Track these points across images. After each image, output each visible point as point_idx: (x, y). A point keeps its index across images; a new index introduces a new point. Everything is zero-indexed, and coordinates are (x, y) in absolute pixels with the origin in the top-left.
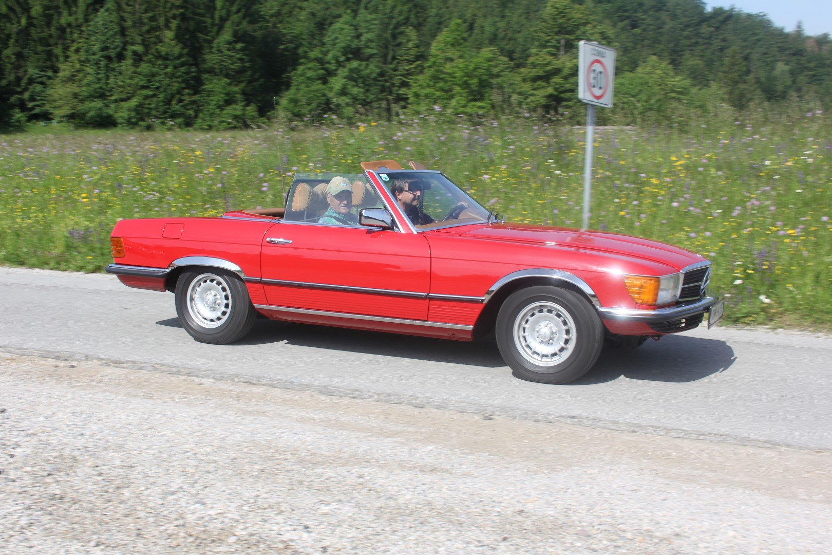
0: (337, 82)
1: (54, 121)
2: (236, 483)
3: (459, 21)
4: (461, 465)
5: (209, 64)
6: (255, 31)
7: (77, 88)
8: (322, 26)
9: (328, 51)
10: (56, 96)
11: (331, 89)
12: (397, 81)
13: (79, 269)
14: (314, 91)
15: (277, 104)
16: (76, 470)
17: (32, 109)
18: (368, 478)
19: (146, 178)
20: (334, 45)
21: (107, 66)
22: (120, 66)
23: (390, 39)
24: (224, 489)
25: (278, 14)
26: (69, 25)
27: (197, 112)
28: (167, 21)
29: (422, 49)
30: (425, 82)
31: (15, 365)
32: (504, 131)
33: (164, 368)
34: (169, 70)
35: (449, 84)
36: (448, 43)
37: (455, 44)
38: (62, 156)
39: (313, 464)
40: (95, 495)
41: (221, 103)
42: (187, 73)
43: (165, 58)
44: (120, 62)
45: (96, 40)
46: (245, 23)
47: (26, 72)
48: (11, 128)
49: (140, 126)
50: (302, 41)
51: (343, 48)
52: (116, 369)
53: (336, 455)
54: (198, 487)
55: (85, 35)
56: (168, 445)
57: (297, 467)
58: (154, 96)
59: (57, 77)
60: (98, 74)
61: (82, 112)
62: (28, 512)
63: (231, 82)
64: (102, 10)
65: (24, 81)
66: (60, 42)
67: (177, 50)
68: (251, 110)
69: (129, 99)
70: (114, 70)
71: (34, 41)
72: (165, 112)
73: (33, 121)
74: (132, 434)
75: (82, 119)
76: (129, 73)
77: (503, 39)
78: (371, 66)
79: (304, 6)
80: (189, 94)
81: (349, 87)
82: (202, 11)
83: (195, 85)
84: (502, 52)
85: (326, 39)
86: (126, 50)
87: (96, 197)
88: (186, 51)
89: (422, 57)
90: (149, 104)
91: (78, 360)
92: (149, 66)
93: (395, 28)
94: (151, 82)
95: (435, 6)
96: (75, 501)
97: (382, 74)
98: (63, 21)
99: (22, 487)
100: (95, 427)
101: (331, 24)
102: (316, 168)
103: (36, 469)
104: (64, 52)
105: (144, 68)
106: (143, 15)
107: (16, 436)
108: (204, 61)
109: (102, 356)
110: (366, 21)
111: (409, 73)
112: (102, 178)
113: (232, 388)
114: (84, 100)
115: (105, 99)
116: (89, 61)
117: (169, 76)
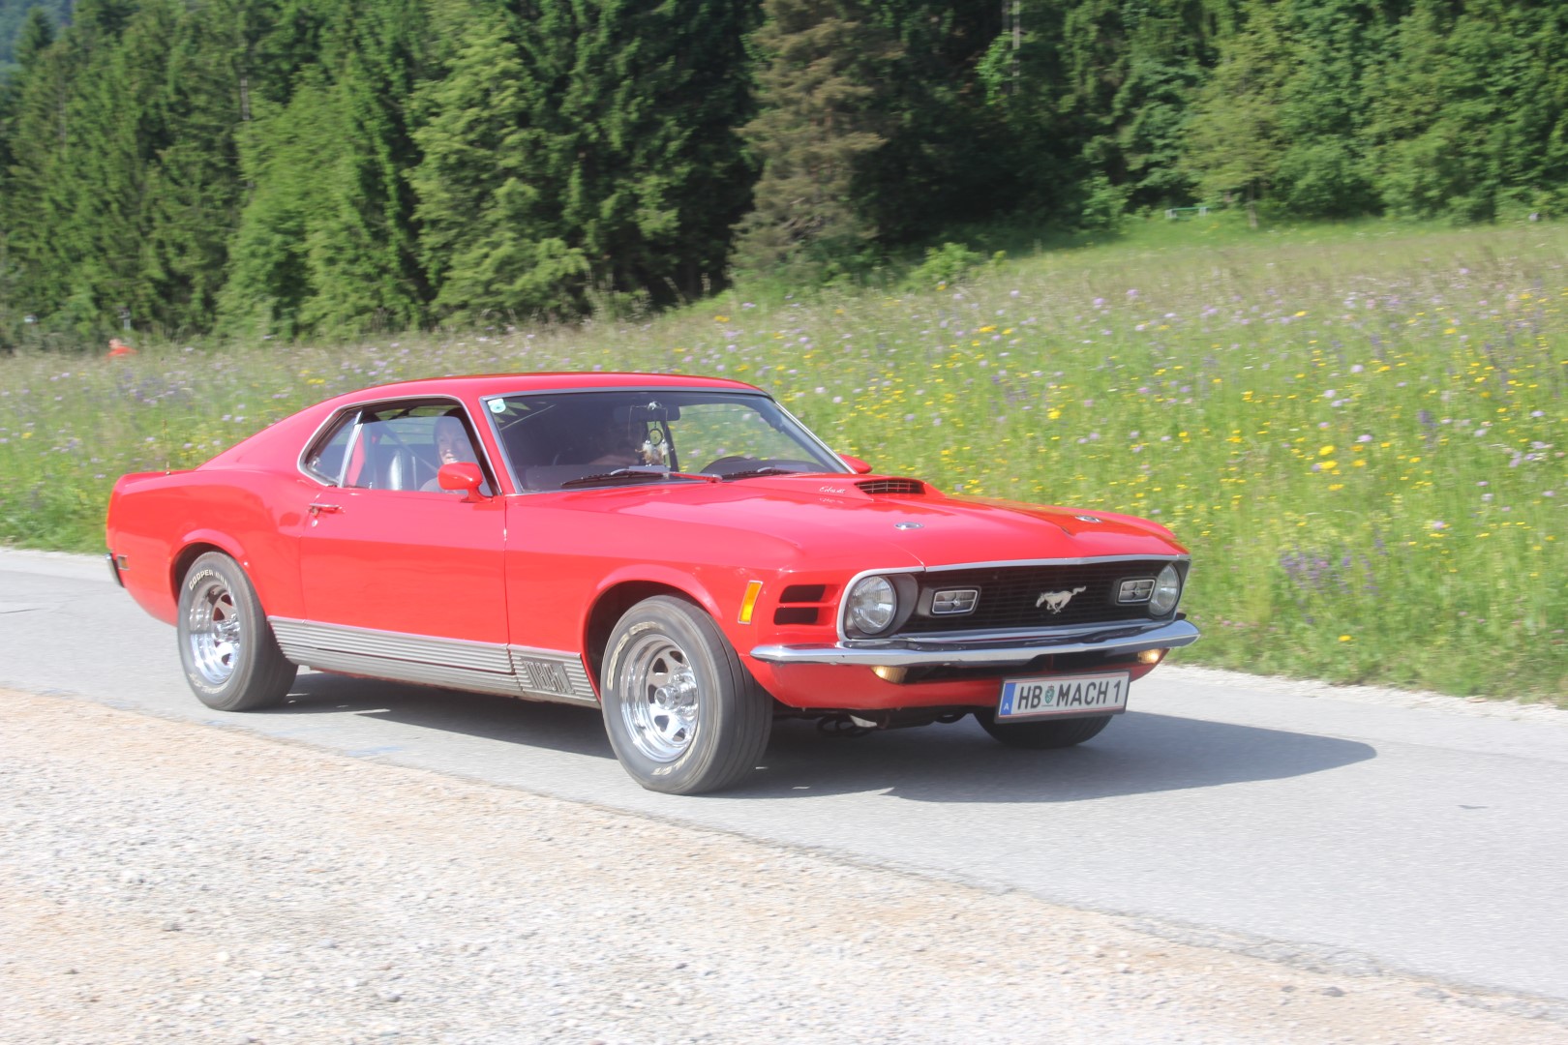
1: (1202, 208)
7: (1265, 107)
10: (1209, 135)
13: (1314, 670)
17: (1144, 172)
19: (1510, 397)
21: (1356, 36)
22: (1396, 33)
31: (1171, 974)
34: (1546, 33)
38: (1254, 331)
44: (1398, 22)
47: (1126, 68)
48: (1085, 232)
49: (1452, 211)
52: (1466, 1010)
58: (1496, 115)
59: (1212, 78)
60: (1329, 61)
61: (1282, 174)
65: (1123, 94)
69: (1419, 129)
70: (1376, 46)
72: (1528, 164)
73: (1145, 207)
75: (1282, 196)
76: (1423, 51)
87: (1359, 455)
90: (1480, 142)
91: (1346, 974)
92: (1480, 29)
94: (1490, 76)
109: (1420, 965)
112: (1374, 396)
114: (1290, 142)
115: (1350, 135)
116: (1305, 26)
117: (1543, 53)
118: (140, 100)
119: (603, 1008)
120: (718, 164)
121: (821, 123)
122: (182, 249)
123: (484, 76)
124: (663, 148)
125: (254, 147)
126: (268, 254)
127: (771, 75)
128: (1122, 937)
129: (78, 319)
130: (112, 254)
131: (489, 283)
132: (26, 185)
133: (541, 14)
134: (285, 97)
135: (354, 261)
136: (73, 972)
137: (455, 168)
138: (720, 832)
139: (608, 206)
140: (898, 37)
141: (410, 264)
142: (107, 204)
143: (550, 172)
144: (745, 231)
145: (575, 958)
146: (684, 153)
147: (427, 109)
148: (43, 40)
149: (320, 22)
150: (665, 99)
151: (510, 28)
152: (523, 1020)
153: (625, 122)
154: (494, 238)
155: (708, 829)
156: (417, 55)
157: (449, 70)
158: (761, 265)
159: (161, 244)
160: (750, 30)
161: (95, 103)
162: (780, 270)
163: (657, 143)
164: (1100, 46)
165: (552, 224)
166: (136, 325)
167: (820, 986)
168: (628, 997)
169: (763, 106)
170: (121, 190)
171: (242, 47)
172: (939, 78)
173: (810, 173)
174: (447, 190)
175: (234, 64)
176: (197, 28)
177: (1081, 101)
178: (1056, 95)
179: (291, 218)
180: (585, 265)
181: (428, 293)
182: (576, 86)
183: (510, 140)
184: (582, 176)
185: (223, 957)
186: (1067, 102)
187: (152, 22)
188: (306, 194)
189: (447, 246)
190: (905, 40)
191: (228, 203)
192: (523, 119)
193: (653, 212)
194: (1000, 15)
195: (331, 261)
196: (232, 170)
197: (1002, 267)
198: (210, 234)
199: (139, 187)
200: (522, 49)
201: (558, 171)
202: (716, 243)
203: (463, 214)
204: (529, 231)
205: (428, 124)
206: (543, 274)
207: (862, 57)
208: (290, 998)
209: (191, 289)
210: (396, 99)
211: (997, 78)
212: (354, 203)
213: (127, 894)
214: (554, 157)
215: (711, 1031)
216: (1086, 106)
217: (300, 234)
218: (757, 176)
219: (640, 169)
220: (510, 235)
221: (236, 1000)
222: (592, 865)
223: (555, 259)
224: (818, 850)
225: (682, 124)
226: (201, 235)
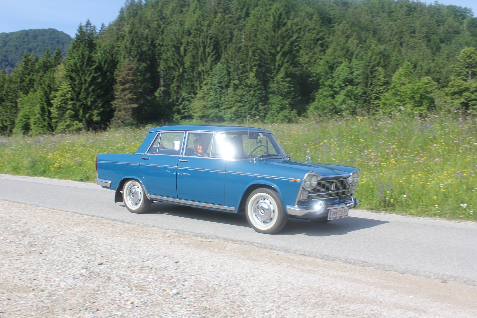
0: (340, 97)
1: (194, 120)
2: (302, 308)
3: (409, 63)
4: (431, 308)
5: (273, 89)
6: (296, 72)
7: (205, 103)
8: (332, 68)
9: (335, 81)
10: (195, 107)
11: (337, 101)
12: (373, 96)
14: (327, 103)
15: (308, 109)
16: (216, 295)
17: (184, 113)
18: (376, 311)
20: (338, 78)
21: (220, 91)
22: (227, 91)
23: (369, 74)
24: (295, 311)
25: (309, 62)
26: (203, 71)
27: (266, 114)
28: (251, 68)
29: (387, 79)
30: (389, 97)
31: (181, 239)
32: (442, 121)
33: (257, 245)
34: (252, 92)
35: (403, 97)
36: (402, 75)
37: (406, 76)
39: (344, 301)
40: (226, 309)
41: (278, 109)
42: (261, 94)
43: (250, 87)
44: (227, 89)
45: (216, 78)
46: (291, 67)
47: (181, 95)
48: (173, 123)
49: (236, 122)
50: (321, 76)
51: (343, 79)
52: (233, 244)
53: (356, 297)
54: (281, 309)
55: (210, 76)
56: (263, 285)
57: (335, 302)
58: (244, 106)
59: (196, 97)
60: (216, 95)
61: (208, 114)
62: (193, 315)
63: (284, 99)
64: (219, 63)
65: (180, 99)
66: (198, 80)
67: (256, 82)
68: (294, 112)
69: (231, 108)
70: (224, 93)
71: (186, 79)
73: (184, 119)
74: (244, 279)
75: (208, 118)
76: (232, 94)
77: (434, 72)
78: (359, 89)
79: (322, 58)
80: (261, 105)
81: (347, 100)
82: (269, 62)
83: (265, 100)
84: (433, 79)
85: (334, 75)
86: (230, 83)
88: (260, 82)
89: (387, 83)
90: (241, 110)
91: (212, 239)
92: (241, 91)
93: (372, 68)
94: (243, 99)
95: (394, 55)
96: (216, 312)
97: (365, 93)
98: (200, 70)
99: (189, 302)
100: (224, 273)
101: (337, 67)
102: (334, 141)
103: (196, 293)
104: (200, 85)
105: (239, 92)
106: (239, 65)
107: (184, 276)
108: (270, 88)
109: (225, 237)
110: (356, 65)
111: (380, 92)
113: (294, 257)
114: (209, 109)
115: (219, 108)
116: (212, 89)
117: (251, 96)
119: (76, 246)
120: (108, 109)
121: (127, 102)
122: (6, 121)
123: (65, 91)
124: (98, 106)
125: (21, 103)
126: (23, 122)
127: (118, 93)
128: (173, 233)
131: (64, 129)
133: (76, 80)
134: (27, 93)
135: (39, 124)
137: (59, 108)
138: (100, 217)
139: (87, 115)
143: (77, 109)
144: (112, 121)
145: (71, 238)
146: (102, 107)
147: (54, 97)
149: (34, 80)
151: (70, 83)
152: (60, 248)
153: (91, 101)
154: (66, 121)
155: (98, 217)
156: (52, 87)
157: (58, 90)
158: (115, 127)
160: (114, 85)
163: (96, 104)
164: (177, 91)
165: (77, 119)
167: (117, 242)
168: (81, 244)
169: (116, 99)
171: (19, 84)
172: (148, 95)
173: (124, 111)
174: (57, 112)
175: (17, 87)
176: (10, 80)
177: (173, 100)
178: (169, 99)
179: (27, 116)
180: (83, 126)
181: (53, 130)
182: (82, 94)
183: (70, 103)
184: (83, 110)
185: (2, 238)
186: (171, 100)
188: (30, 112)
189: (57, 122)
190: (142, 88)
191: (15, 113)
192: (72, 99)
193: (96, 117)
194: (159, 85)
195: (35, 124)
196: (16, 107)
200: (72, 87)
202: (108, 123)
203: (60, 116)
204: (72, 120)
205: (54, 99)
206: (75, 127)
207: (135, 91)
208: (15, 245)
209: (7, 128)
210: (48, 95)
211: (159, 96)
212: (39, 113)
214: (77, 106)
215: (96, 249)
217: (29, 119)
218: (115, 111)
219: (93, 109)
220: (69, 120)
221: (4, 245)
222: (76, 223)
223: (77, 125)
224: (118, 220)
225: (101, 101)
226: (10, 119)
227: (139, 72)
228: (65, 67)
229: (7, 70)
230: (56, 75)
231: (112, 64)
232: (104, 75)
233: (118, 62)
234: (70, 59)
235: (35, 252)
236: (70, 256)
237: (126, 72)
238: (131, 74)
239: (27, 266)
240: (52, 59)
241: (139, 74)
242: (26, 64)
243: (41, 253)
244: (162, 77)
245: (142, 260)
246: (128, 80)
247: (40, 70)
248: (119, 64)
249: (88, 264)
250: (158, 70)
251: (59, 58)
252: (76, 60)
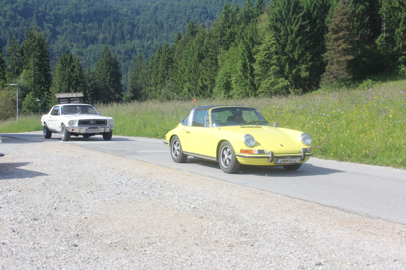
118: (198, 50)
119: (289, 238)
120: (318, 62)
121: (340, 53)
122: (206, 80)
123: (268, 44)
124: (306, 59)
125: (221, 59)
126: (223, 81)
127: (330, 44)
128: (404, 229)
129: (185, 94)
130: (192, 81)
131: (269, 87)
132: (175, 67)
133: (281, 31)
134: (227, 49)
135: (240, 83)
136: (181, 225)
137: (262, 63)
138: (315, 203)
139: (294, 71)
140: (358, 35)
141: (252, 83)
142: (191, 71)
143: (282, 64)
144: (323, 77)
145: (284, 228)
146: (311, 60)
147: (257, 51)
148: (180, 38)
149: (235, 34)
150: (307, 49)
151: (274, 34)
152: (272, 240)
153: (298, 54)
154: (270, 78)
155: (313, 202)
156: (255, 40)
157: (262, 43)
158: (327, 84)
159: (202, 79)
160: (326, 34)
161: (189, 50)
162: (331, 85)
163: (305, 58)
164: (403, 37)
165: (282, 75)
166: (196, 95)
167: (336, 236)
168: (295, 236)
169: (328, 50)
170: (194, 68)
171: (219, 39)
172: (367, 44)
173: (338, 64)
174: (260, 68)
175: (217, 42)
176: (210, 35)
177: (399, 48)
178: (393, 47)
179: (228, 74)
180: (289, 84)
181: (256, 89)
182: (288, 46)
183: (274, 57)
184: (289, 65)
185: (211, 224)
186: (395, 49)
187: (201, 34)
188: (231, 69)
189: (260, 80)
191: (215, 71)
192: (277, 53)
193: (304, 73)
194: (381, 30)
195: (236, 83)
196: (217, 64)
197: (380, 85)
198: (211, 77)
199: (198, 67)
200: (277, 38)
201: (284, 64)
202: (317, 79)
203: (263, 73)
204: (277, 76)
205: (257, 54)
206: (280, 85)
207: (350, 39)
208: (225, 233)
209: (208, 88)
210: (250, 49)
211: (380, 44)
212: (241, 71)
213: (192, 210)
214: (283, 61)
215: (312, 244)
216: (400, 50)
217: (230, 77)
218: (326, 65)
219: (301, 63)
220: (273, 77)
221: (214, 233)
223: (283, 82)
224: (336, 208)
225: (310, 54)
226: (210, 78)
227: (355, 16)
228: (269, 16)
229: (206, 24)
230: (259, 26)
231: (323, 9)
232: (313, 22)
233: (330, 6)
234: (274, 7)
235: (246, 243)
236: (284, 251)
237: (340, 18)
238: (346, 19)
239: (239, 260)
240: (254, 8)
241: (356, 18)
242: (227, 16)
243: (252, 245)
244: (383, 21)
245: (367, 262)
246: (342, 27)
247: (241, 21)
248: (330, 9)
249: (305, 262)
250: (380, 12)
251: (262, 6)
252: (282, 7)
